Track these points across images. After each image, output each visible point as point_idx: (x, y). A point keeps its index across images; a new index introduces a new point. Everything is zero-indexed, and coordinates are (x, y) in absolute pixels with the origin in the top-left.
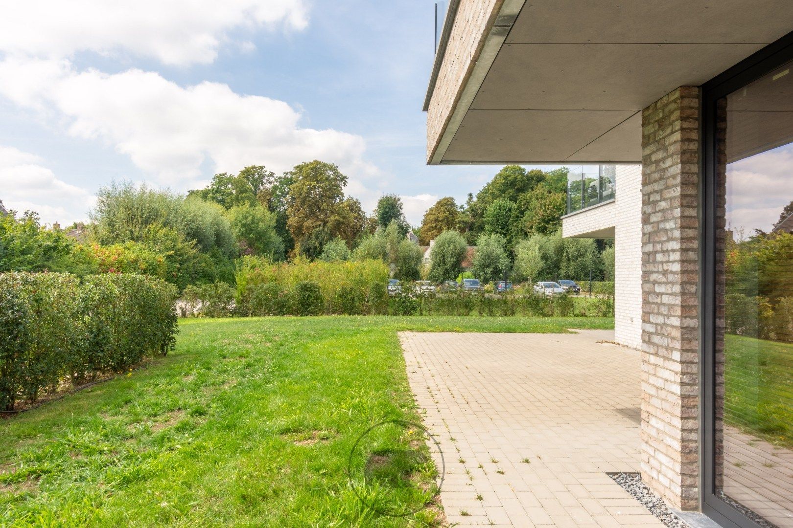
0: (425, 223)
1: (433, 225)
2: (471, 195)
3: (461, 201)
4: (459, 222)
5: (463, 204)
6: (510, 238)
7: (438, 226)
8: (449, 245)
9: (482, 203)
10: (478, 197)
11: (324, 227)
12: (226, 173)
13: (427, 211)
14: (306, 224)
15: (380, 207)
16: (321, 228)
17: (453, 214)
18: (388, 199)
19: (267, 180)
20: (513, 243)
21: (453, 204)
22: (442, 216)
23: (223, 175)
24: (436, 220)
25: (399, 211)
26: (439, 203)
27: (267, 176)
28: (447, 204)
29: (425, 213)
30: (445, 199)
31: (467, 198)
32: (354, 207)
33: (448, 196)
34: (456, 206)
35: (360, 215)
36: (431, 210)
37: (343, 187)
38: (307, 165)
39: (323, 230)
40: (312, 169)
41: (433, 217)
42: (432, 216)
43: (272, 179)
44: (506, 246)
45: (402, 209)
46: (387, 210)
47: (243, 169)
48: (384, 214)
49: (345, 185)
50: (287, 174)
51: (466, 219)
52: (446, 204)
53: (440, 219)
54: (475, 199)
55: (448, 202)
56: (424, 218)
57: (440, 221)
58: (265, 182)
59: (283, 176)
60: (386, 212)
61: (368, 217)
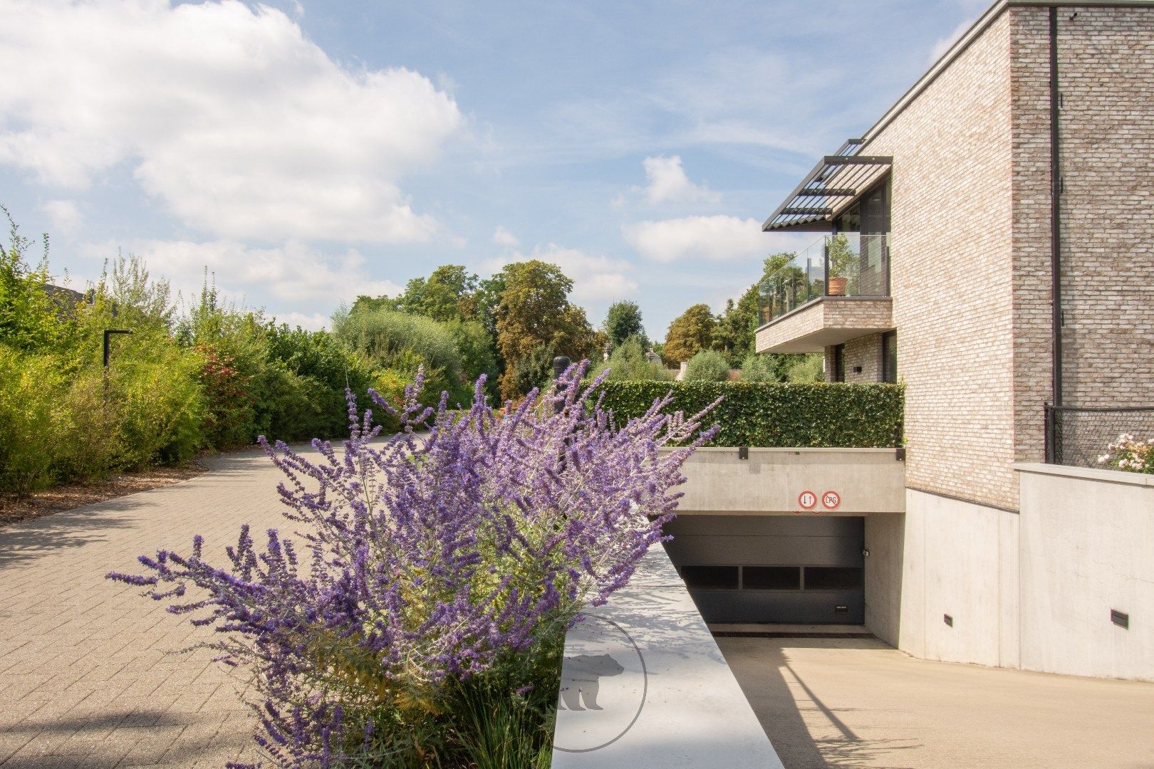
0: (670, 338)
1: (682, 341)
2: (731, 302)
3: (718, 310)
4: (716, 338)
5: (720, 313)
6: (783, 359)
7: (688, 343)
8: (707, 369)
9: (745, 312)
10: (740, 305)
11: (546, 346)
12: (423, 278)
13: (672, 322)
14: (524, 341)
15: (611, 318)
16: (543, 346)
17: (708, 325)
18: (622, 307)
19: (468, 284)
20: (787, 365)
21: (708, 314)
22: (693, 329)
23: (420, 280)
24: (686, 335)
25: (637, 323)
26: (689, 312)
27: (469, 279)
28: (700, 315)
29: (670, 325)
30: (697, 307)
31: (725, 306)
32: (579, 319)
33: (700, 303)
34: (712, 316)
35: (585, 328)
36: (679, 321)
37: (566, 293)
38: (523, 267)
39: (545, 350)
40: (530, 272)
41: (681, 330)
42: (679, 329)
43: (475, 284)
44: (777, 370)
45: (640, 320)
46: (621, 322)
47: (437, 270)
48: (617, 327)
49: (569, 290)
50: (496, 277)
51: (724, 334)
52: (699, 313)
53: (691, 333)
54: (736, 307)
55: (701, 310)
56: (668, 331)
57: (691, 336)
58: (465, 286)
59: (490, 279)
60: (619, 325)
61: (596, 330)
